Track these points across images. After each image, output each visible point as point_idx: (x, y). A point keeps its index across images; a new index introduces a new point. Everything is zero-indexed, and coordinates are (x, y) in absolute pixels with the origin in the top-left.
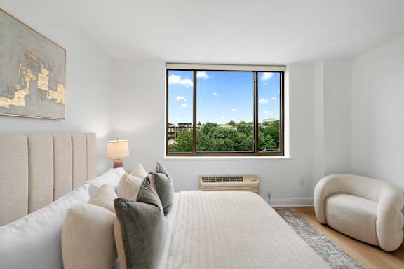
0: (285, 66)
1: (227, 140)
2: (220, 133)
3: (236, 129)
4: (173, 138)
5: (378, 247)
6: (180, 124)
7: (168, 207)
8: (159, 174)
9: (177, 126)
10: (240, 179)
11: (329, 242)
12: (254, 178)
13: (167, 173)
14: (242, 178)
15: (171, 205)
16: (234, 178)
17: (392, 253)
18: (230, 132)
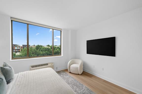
0: (61, 29)
1: (47, 52)
2: (44, 49)
3: (50, 48)
4: (19, 52)
5: (79, 74)
6: (23, 45)
7: (10, 80)
8: (4, 67)
9: (22, 46)
10: (47, 64)
11: (70, 76)
12: (52, 63)
13: (10, 66)
14: (48, 64)
15: (12, 79)
16: (45, 64)
17: (81, 75)
18: (48, 49)
